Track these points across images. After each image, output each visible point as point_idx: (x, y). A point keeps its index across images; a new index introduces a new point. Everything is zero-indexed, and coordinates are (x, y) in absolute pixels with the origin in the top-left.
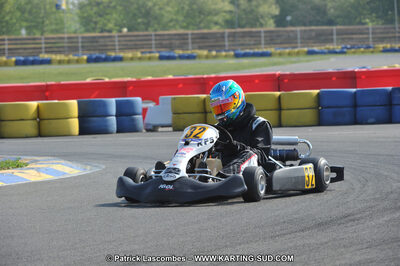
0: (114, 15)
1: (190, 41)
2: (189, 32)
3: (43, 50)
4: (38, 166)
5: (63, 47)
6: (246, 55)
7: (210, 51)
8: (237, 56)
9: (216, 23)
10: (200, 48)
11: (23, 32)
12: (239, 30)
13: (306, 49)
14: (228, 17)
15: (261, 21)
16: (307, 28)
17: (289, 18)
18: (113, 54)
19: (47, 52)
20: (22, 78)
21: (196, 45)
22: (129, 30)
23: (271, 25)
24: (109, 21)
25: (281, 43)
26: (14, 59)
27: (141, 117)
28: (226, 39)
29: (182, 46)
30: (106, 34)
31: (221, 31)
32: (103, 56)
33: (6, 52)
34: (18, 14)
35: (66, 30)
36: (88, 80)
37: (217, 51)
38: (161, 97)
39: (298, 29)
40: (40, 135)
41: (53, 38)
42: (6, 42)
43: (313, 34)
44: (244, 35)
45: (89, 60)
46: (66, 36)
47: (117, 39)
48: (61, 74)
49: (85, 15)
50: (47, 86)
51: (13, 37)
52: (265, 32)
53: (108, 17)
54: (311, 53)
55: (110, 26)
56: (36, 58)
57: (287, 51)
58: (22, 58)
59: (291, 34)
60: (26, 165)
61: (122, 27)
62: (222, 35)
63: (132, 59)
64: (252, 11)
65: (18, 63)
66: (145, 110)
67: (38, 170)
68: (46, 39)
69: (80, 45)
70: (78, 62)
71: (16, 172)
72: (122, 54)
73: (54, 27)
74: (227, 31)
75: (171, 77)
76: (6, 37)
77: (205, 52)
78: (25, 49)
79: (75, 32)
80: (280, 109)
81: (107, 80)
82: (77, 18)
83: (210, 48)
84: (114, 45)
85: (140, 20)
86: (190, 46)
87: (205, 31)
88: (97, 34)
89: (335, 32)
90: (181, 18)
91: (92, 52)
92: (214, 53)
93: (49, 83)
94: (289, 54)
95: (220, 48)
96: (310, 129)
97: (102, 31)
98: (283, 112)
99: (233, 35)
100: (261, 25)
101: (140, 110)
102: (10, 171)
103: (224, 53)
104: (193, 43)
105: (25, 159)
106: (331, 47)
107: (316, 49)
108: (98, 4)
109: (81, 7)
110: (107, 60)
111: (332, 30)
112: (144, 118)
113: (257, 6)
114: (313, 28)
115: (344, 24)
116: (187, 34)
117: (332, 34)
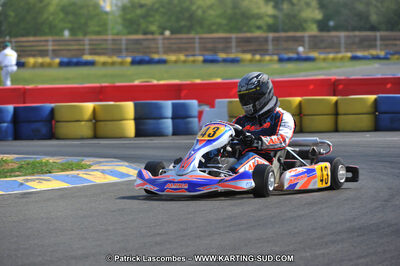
0: (157, 17)
1: (234, 44)
2: (234, 35)
3: (87, 51)
4: (102, 168)
5: (106, 49)
6: (290, 60)
7: (254, 54)
8: (281, 60)
9: (259, 28)
10: (244, 52)
11: (66, 33)
12: (283, 34)
13: (349, 55)
14: (270, 21)
15: (304, 25)
16: (351, 34)
17: (331, 23)
18: (156, 57)
19: (91, 54)
20: (67, 79)
21: (239, 49)
22: (172, 33)
23: (313, 30)
24: (152, 23)
25: (325, 48)
26: (57, 60)
27: (196, 120)
28: (270, 43)
29: (226, 50)
30: (150, 37)
31: (264, 35)
32: (147, 58)
33: (50, 53)
34: (62, 15)
35: (110, 32)
36: (137, 82)
37: (261, 55)
38: (217, 101)
39: (342, 34)
40: (96, 136)
41: (96, 40)
42: (50, 43)
43: (357, 40)
44: (288, 39)
45: (134, 63)
46: (110, 37)
47: (160, 42)
48: (105, 76)
49: (129, 16)
50: (102, 87)
51: (57, 38)
52: (310, 37)
53: (151, 19)
54: (354, 58)
55: (153, 28)
56: (80, 60)
57: (331, 56)
58: (65, 60)
59: (336, 40)
60: (90, 166)
61: (165, 29)
62: (266, 40)
63: (176, 62)
64: (294, 17)
65: (62, 64)
66: (201, 114)
67: (103, 172)
68: (90, 40)
69: (124, 47)
70: (122, 64)
71: (81, 174)
72: (165, 57)
73: (97, 29)
74: (271, 35)
75: (219, 80)
76: (50, 38)
77: (248, 56)
78: (69, 50)
79: (118, 34)
80: (336, 114)
81: (155, 82)
82: (120, 20)
83: (254, 52)
84: (158, 48)
85: (183, 23)
86: (234, 50)
87: (249, 35)
88: (140, 37)
89: (378, 38)
90: (224, 22)
91: (136, 55)
92: (258, 57)
93: (104, 84)
94: (334, 59)
95: (264, 52)
96: (368, 135)
97: (145, 33)
98: (339, 117)
99: (276, 40)
100: (304, 30)
101: (195, 113)
102: (74, 173)
103: (267, 58)
104: (237, 46)
105: (87, 161)
106: (374, 52)
107: (359, 54)
108: (141, 6)
109: (124, 9)
110: (151, 62)
111: (376, 36)
112: (199, 121)
113: (300, 11)
114: (357, 33)
115: (387, 30)
116: (230, 38)
117: (375, 40)
